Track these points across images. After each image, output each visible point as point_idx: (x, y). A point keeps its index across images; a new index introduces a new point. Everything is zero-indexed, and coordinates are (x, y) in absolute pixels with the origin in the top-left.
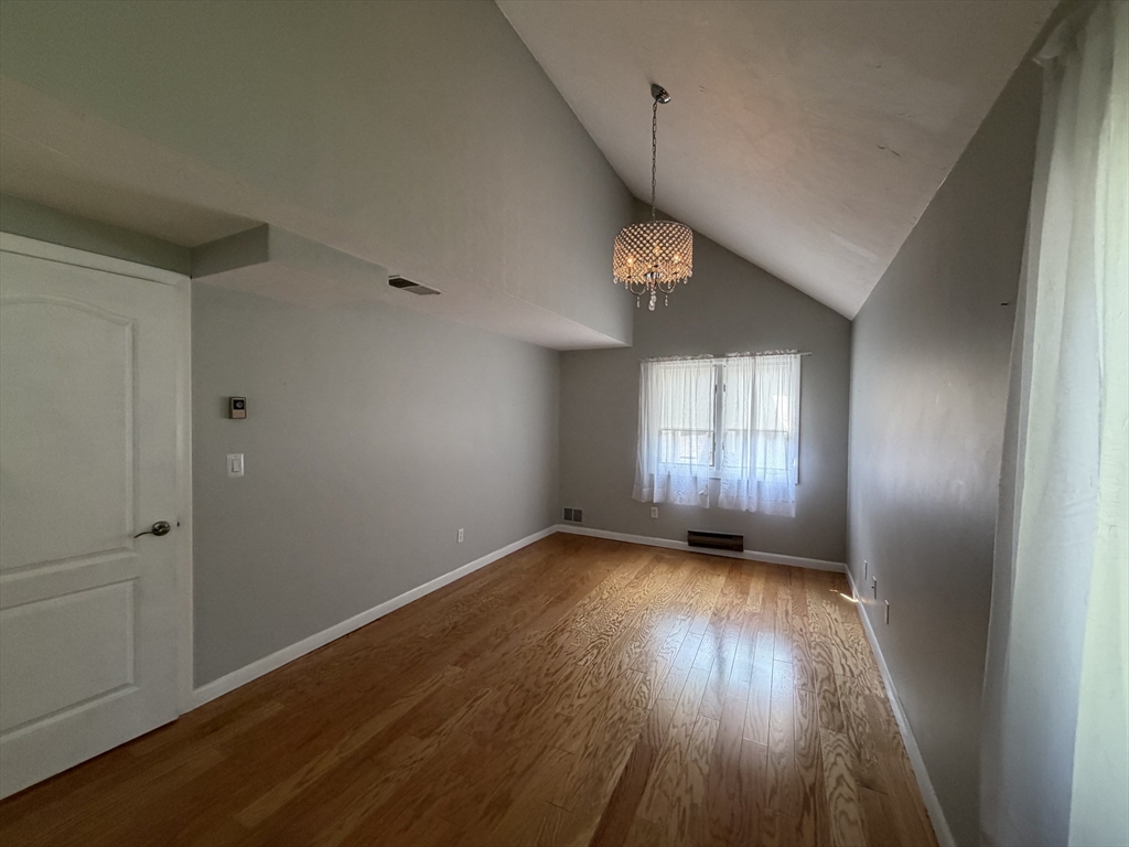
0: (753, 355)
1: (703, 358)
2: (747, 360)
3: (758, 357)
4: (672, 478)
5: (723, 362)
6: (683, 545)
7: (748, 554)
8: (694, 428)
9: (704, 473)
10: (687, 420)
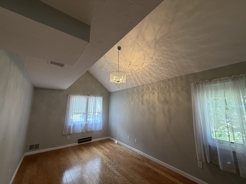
0: (95, 96)
1: (85, 96)
2: (94, 97)
3: (96, 97)
4: (75, 126)
5: (89, 97)
6: (77, 144)
7: (93, 141)
8: (82, 112)
9: (84, 123)
10: (81, 110)
